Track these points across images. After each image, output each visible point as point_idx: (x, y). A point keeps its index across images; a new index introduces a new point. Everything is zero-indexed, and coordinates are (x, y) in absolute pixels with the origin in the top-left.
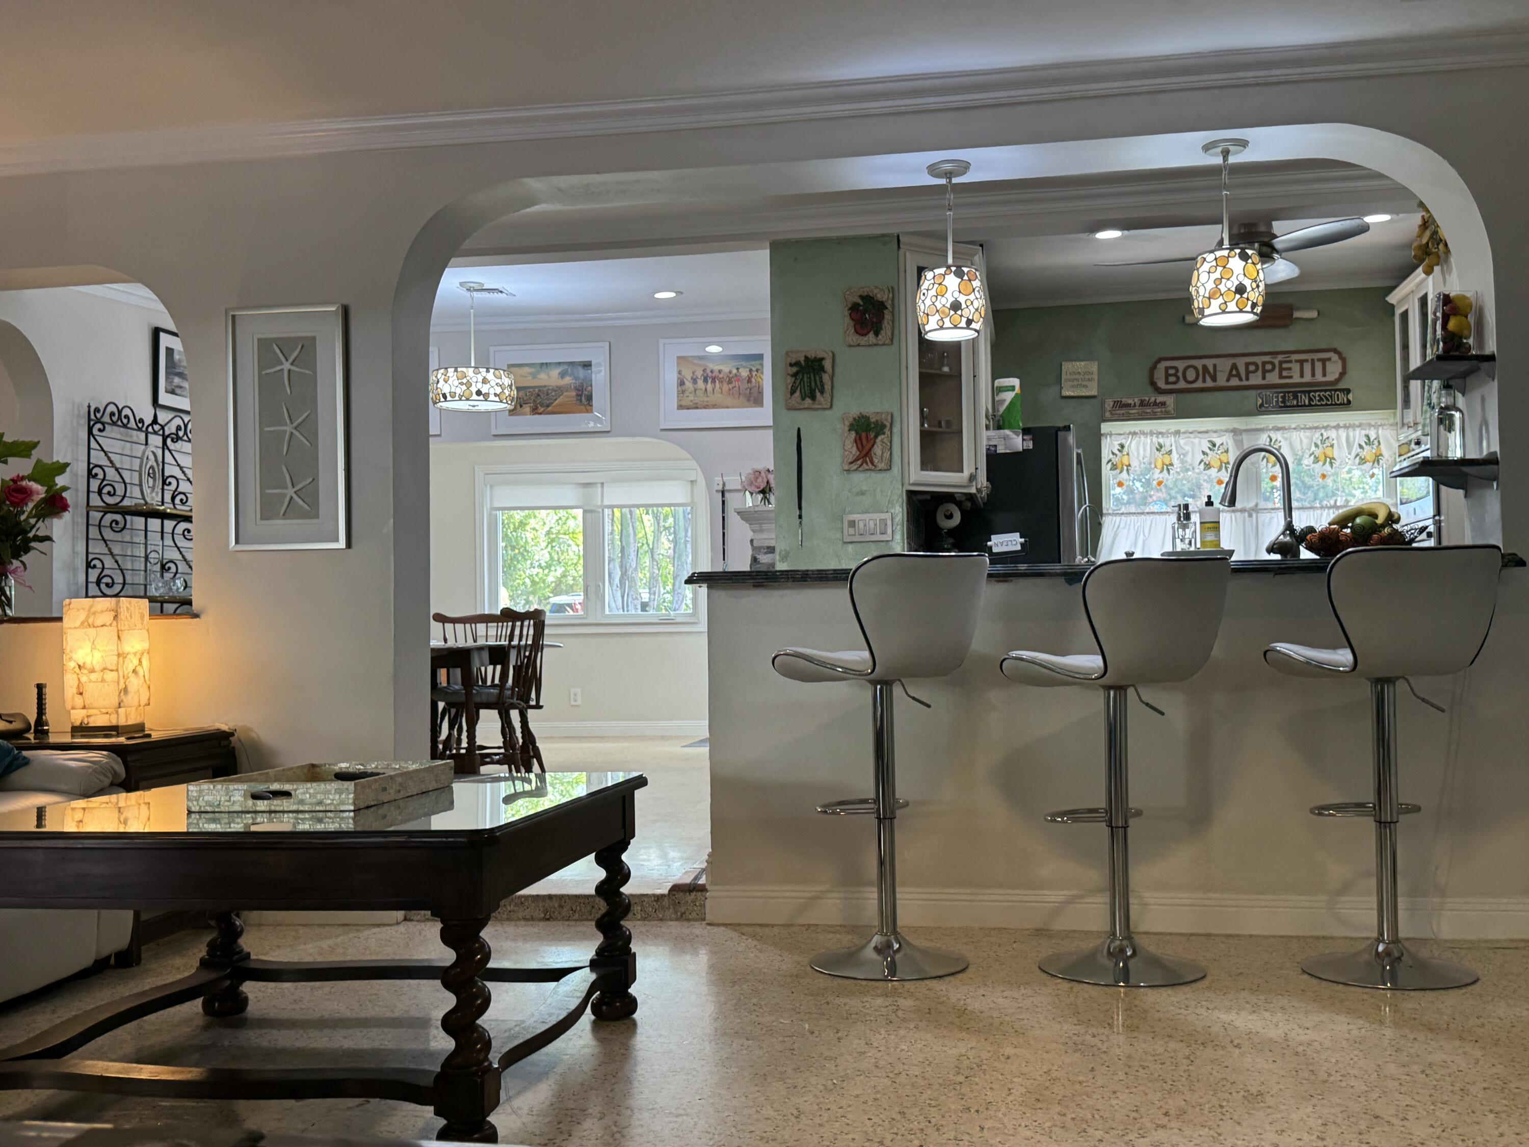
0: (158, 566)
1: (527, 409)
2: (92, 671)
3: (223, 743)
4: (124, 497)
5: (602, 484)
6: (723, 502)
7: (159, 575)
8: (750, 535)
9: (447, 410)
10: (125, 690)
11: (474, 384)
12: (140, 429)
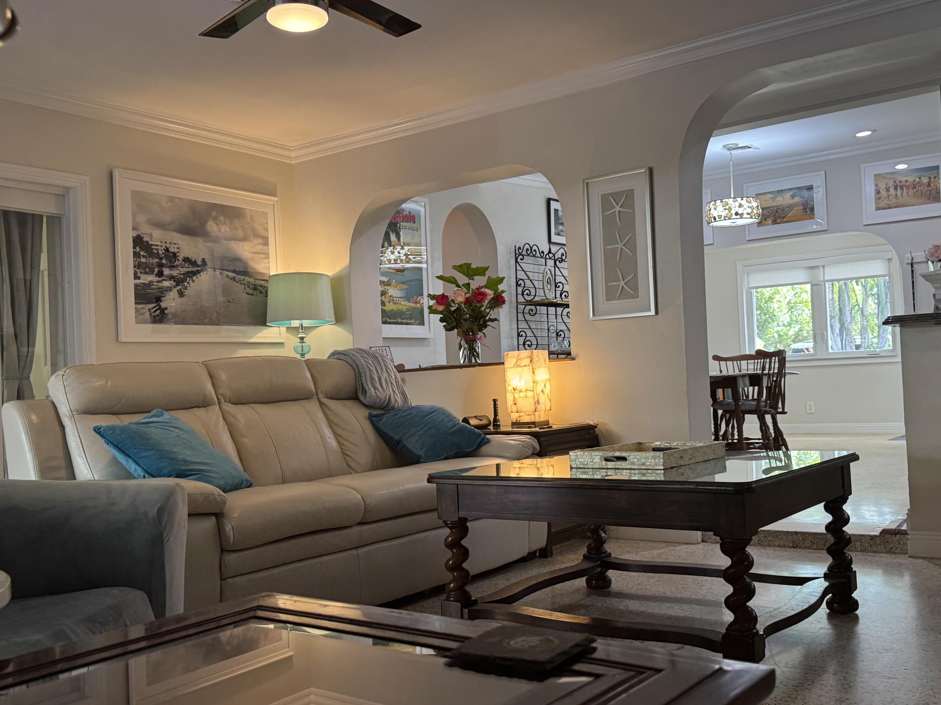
0: (554, 335)
1: (769, 221)
2: (521, 391)
3: (591, 432)
4: (535, 296)
5: (824, 266)
6: (912, 271)
7: (555, 339)
8: (933, 291)
9: (717, 227)
10: (538, 402)
11: (733, 209)
12: (542, 257)
